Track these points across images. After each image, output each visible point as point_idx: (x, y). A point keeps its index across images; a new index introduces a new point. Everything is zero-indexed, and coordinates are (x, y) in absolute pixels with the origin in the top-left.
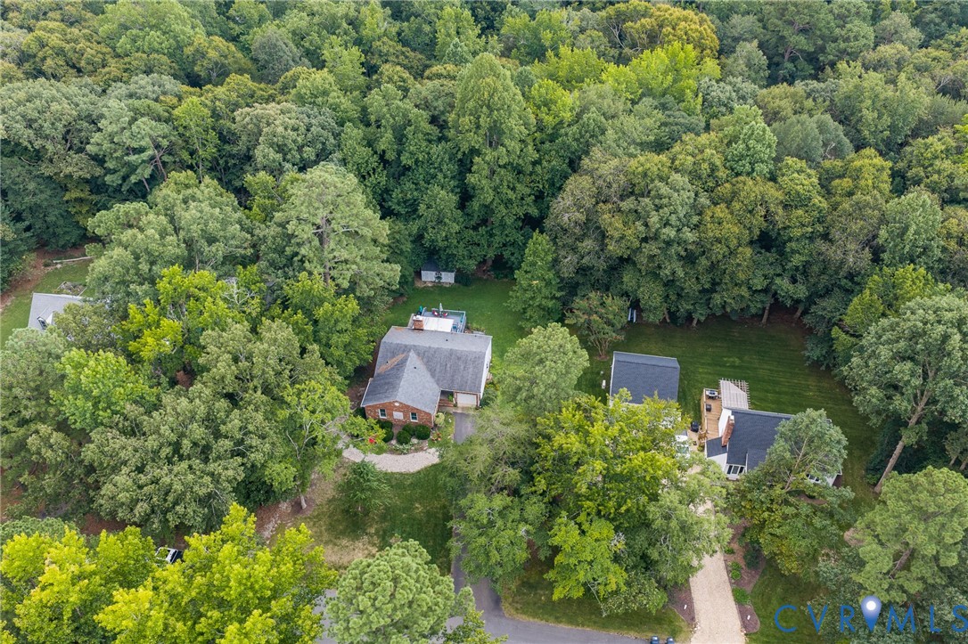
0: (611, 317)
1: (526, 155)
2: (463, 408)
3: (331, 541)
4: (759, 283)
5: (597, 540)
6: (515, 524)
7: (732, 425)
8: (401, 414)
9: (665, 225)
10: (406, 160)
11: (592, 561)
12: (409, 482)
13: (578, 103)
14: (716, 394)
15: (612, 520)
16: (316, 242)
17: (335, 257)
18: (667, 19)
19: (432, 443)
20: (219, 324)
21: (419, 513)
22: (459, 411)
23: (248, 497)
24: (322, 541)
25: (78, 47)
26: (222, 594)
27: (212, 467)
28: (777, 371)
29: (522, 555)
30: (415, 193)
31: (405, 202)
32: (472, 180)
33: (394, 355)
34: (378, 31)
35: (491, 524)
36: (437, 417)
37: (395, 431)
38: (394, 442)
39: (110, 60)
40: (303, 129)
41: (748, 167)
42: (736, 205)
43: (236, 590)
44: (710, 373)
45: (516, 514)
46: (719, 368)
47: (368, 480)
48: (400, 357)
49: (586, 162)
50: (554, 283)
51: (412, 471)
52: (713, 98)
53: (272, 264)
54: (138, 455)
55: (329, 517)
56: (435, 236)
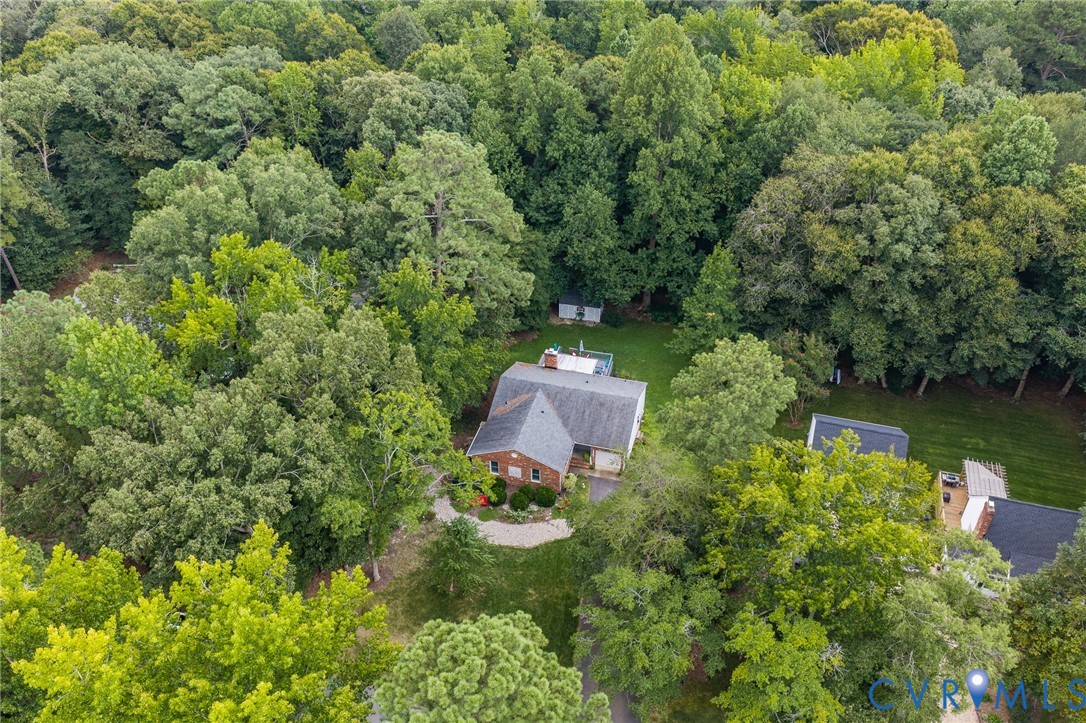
0: (812, 364)
1: (708, 153)
2: (602, 472)
3: (408, 627)
4: (1022, 334)
5: (801, 649)
6: (674, 615)
7: (992, 514)
8: (519, 470)
9: (898, 241)
10: (552, 151)
11: (792, 680)
12: (522, 560)
13: (780, 94)
14: (957, 479)
15: (826, 622)
16: (427, 227)
17: (450, 247)
18: (892, 19)
19: (558, 513)
20: (285, 305)
21: (533, 601)
22: (597, 475)
23: (302, 556)
24: (395, 626)
25: (173, 16)
26: (217, 655)
27: (248, 489)
28: (1039, 461)
29: (682, 664)
30: (560, 196)
31: (545, 209)
32: (635, 178)
33: (516, 394)
34: (529, 21)
35: (639, 611)
36: (567, 477)
37: (509, 493)
38: (506, 507)
39: (208, 34)
40: (425, 104)
41: (1015, 175)
42: (999, 221)
43: (239, 649)
44: (944, 456)
45: (676, 601)
46: (955, 450)
47: (467, 545)
48: (524, 397)
49: (788, 162)
50: (735, 319)
51: (527, 546)
52: (958, 102)
53: (366, 252)
54: (148, 465)
55: (409, 595)
56: (583, 251)
